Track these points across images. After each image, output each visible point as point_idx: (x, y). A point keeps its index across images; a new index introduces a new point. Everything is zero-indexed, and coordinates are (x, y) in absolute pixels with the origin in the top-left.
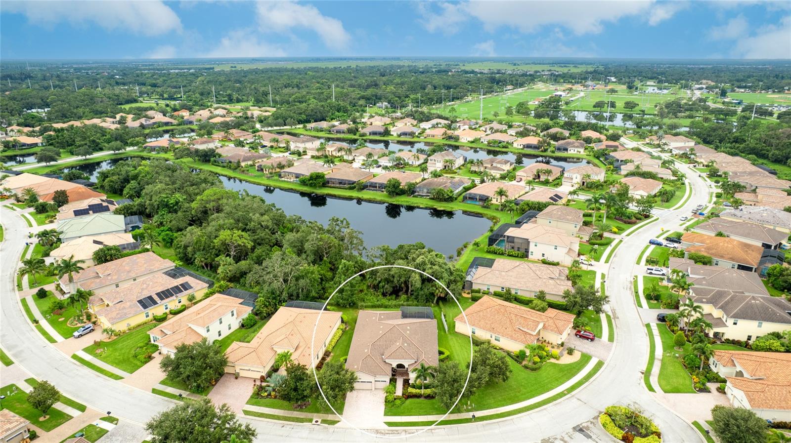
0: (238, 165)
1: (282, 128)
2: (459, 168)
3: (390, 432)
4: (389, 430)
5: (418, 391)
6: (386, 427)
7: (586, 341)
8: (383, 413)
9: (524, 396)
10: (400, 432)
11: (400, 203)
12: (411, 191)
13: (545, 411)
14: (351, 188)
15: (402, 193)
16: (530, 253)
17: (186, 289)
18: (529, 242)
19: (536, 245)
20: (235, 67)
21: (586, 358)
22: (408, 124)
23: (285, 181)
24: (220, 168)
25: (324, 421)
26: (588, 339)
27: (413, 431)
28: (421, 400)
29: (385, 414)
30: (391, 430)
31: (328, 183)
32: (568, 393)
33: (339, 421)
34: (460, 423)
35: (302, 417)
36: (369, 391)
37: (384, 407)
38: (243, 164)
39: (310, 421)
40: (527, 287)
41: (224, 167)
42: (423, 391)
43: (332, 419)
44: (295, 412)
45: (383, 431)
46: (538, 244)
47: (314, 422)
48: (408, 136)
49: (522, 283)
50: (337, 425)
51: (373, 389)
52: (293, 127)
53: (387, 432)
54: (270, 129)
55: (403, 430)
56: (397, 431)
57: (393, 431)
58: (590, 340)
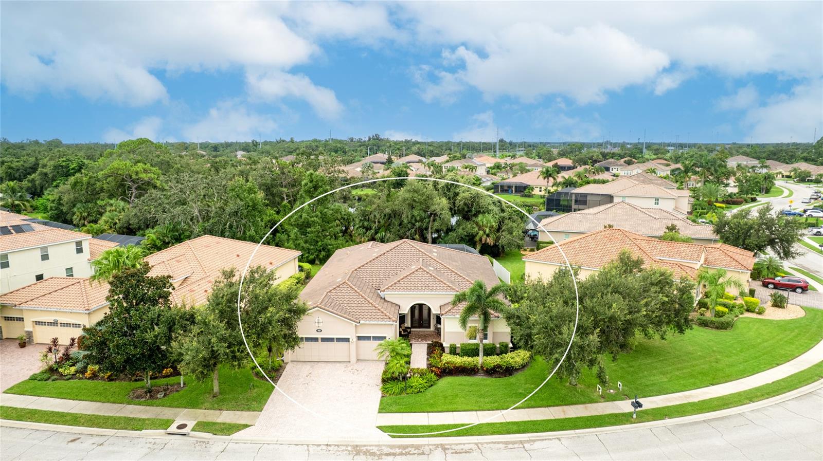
3: (398, 451)
4: (392, 447)
5: (467, 360)
6: (385, 438)
8: (377, 406)
10: (426, 450)
18: (612, 198)
25: (202, 426)
27: (466, 447)
28: (478, 379)
29: (383, 409)
30: (399, 447)
33: (245, 427)
35: (144, 417)
36: (343, 365)
37: (379, 394)
42: (480, 360)
43: (228, 421)
47: (173, 428)
51: (353, 359)
53: (386, 449)
55: (437, 446)
57: (405, 447)
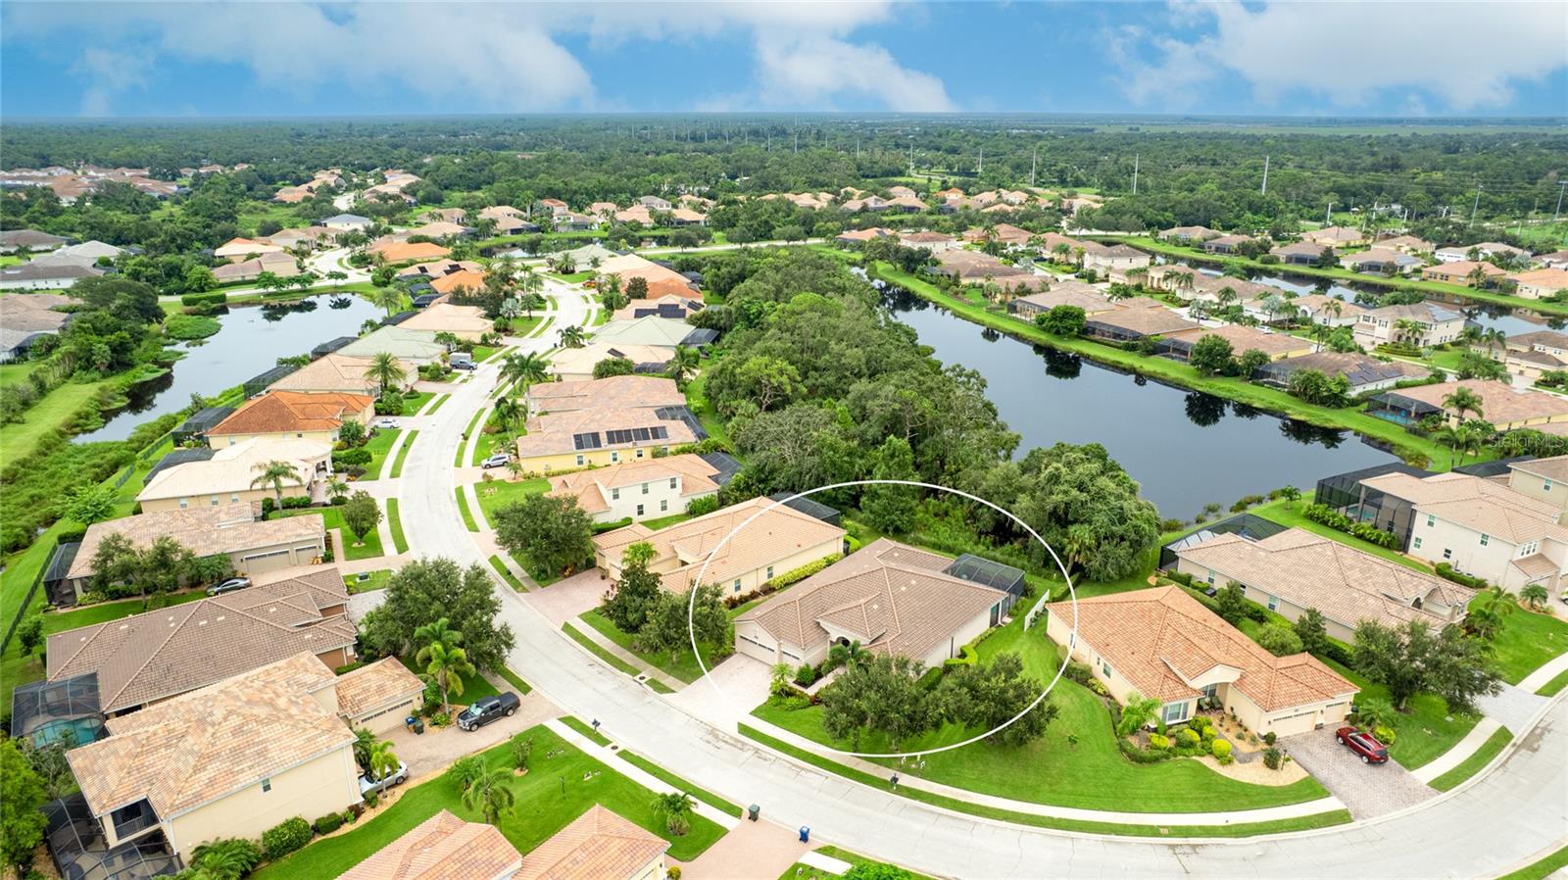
0: (955, 280)
1: (1109, 233)
2: (1440, 348)
3: (733, 743)
4: (732, 738)
6: (734, 732)
7: (1354, 758)
8: (754, 710)
9: (1053, 796)
10: (746, 749)
11: (1221, 394)
12: (1256, 370)
13: (1069, 842)
14: (1130, 348)
15: (1232, 371)
16: (1413, 541)
17: (656, 436)
18: (1414, 512)
19: (1430, 524)
20: (1138, 129)
21: (1311, 788)
22: (1403, 250)
23: (1018, 320)
24: (925, 284)
25: (653, 683)
26: (1362, 754)
29: (755, 713)
30: (736, 740)
31: (1093, 333)
32: (1169, 836)
33: (673, 691)
34: (865, 783)
35: (629, 663)
37: (764, 700)
38: (965, 281)
39: (634, 672)
40: (1300, 598)
41: (932, 283)
43: (667, 685)
44: (629, 653)
45: (721, 735)
46: (1435, 522)
47: (637, 678)
48: (1380, 273)
49: (1295, 586)
50: (666, 696)
52: (1133, 234)
53: (727, 738)
54: (1084, 232)
55: (754, 749)
56: (744, 744)
58: (1365, 759)
